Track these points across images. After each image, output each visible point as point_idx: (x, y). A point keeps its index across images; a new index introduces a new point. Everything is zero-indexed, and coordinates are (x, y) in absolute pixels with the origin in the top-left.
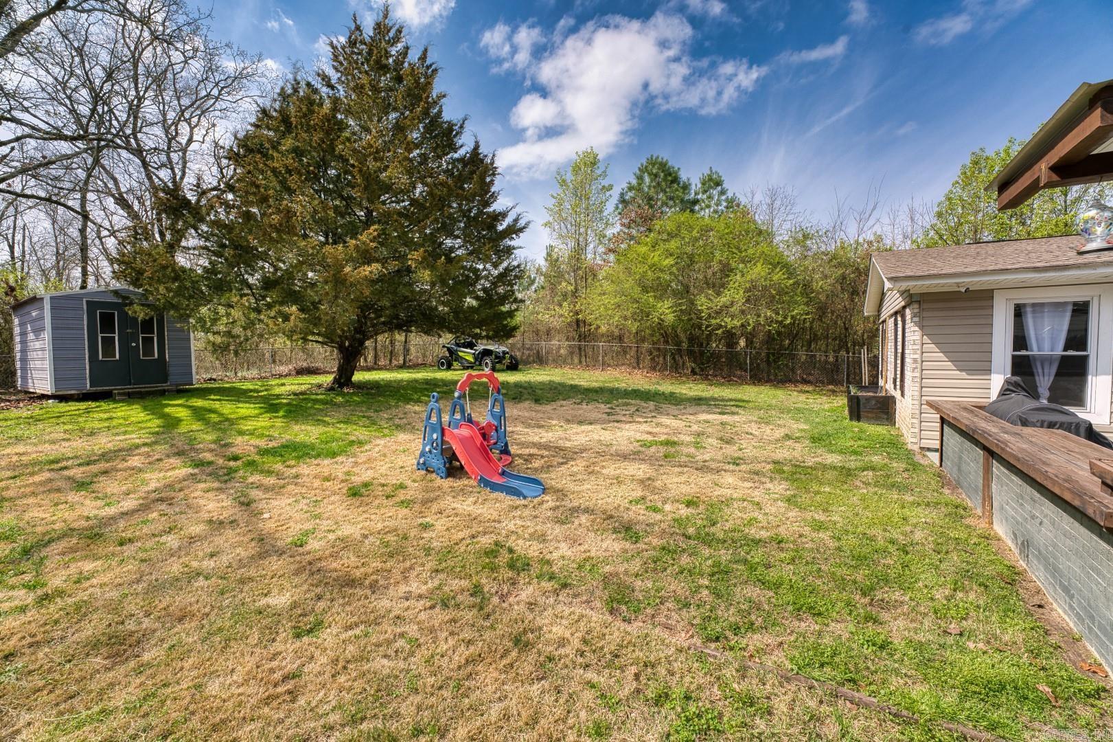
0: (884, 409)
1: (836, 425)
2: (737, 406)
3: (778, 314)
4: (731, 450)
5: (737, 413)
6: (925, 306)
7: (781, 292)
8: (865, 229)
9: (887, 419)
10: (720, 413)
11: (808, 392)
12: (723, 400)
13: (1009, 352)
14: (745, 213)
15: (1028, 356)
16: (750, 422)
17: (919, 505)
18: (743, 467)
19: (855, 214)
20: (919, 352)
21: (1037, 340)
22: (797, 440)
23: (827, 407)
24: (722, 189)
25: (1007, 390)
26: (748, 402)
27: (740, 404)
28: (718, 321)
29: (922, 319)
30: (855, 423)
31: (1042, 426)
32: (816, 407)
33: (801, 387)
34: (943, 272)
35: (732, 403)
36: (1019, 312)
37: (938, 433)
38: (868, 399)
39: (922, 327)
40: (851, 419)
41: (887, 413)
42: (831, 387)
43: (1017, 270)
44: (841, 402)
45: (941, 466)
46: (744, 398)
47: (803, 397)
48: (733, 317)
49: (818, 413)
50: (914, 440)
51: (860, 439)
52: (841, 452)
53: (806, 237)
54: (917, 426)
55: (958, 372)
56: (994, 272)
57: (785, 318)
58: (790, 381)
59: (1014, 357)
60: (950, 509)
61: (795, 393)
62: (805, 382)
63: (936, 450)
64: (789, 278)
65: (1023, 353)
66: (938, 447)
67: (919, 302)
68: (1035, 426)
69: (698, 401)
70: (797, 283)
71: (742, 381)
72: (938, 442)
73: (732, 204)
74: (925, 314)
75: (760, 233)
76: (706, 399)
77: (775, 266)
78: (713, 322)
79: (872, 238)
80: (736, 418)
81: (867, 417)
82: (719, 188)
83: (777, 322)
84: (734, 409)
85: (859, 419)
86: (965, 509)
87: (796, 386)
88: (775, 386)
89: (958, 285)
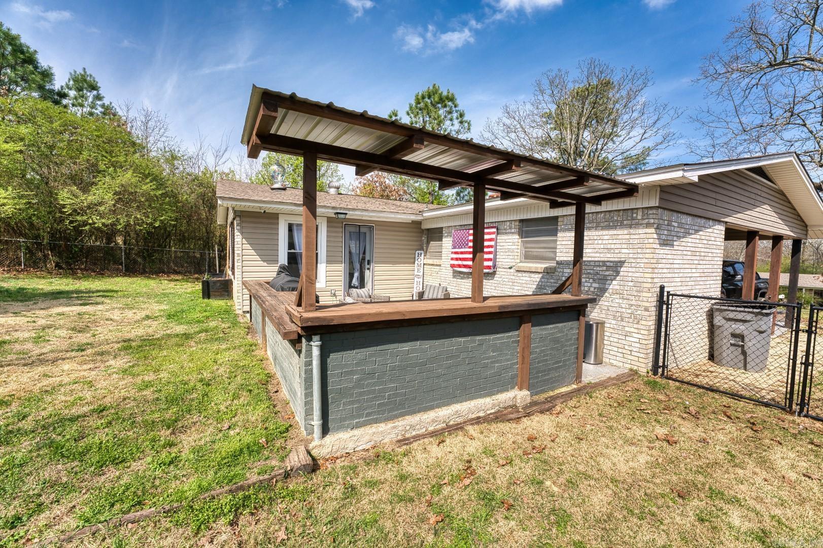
0: (225, 290)
1: (191, 303)
2: (103, 296)
3: (148, 217)
4: (82, 338)
5: (103, 303)
6: (244, 219)
7: (150, 199)
8: (220, 163)
9: (228, 295)
10: (81, 305)
11: (177, 280)
12: (89, 292)
13: (286, 251)
14: (121, 124)
15: (294, 253)
16: (114, 309)
17: (229, 349)
18: (89, 351)
19: (214, 151)
20: (240, 249)
21: (298, 242)
22: (155, 318)
23: (189, 290)
24: (99, 95)
25: (280, 271)
26: (117, 291)
27: (107, 294)
28: (85, 218)
29: (242, 227)
30: (206, 300)
31: (289, 291)
32: (180, 291)
33: (172, 277)
34: (252, 198)
35: (98, 294)
36: (290, 228)
37: (249, 301)
38: (215, 282)
39: (242, 233)
40: (203, 298)
41: (227, 291)
42: (196, 276)
43: (287, 204)
44: (199, 286)
45: (251, 321)
46: (115, 288)
47: (172, 284)
48: (102, 216)
49: (180, 296)
50: (239, 307)
51: (205, 311)
52: (189, 323)
53: (174, 158)
54: (241, 298)
55: (262, 262)
56: (277, 203)
57: (155, 220)
58: (164, 272)
59: (289, 253)
60: (247, 348)
61: (166, 282)
62: (176, 273)
63: (248, 312)
64: (157, 189)
65: (292, 251)
66: (249, 310)
67: (240, 216)
68: (286, 291)
69: (57, 295)
70: (165, 195)
71: (117, 273)
72: (249, 307)
73: (108, 111)
74: (244, 225)
75: (134, 144)
76: (68, 292)
77: (147, 176)
78: (79, 218)
79: (227, 171)
80: (100, 307)
81: (215, 295)
82: (95, 92)
83: (147, 224)
84: (100, 300)
85: (209, 298)
86: (255, 345)
87: (168, 276)
88: (149, 278)
89: (260, 208)
